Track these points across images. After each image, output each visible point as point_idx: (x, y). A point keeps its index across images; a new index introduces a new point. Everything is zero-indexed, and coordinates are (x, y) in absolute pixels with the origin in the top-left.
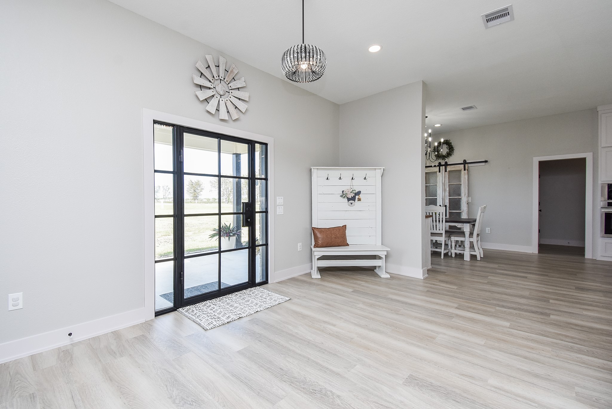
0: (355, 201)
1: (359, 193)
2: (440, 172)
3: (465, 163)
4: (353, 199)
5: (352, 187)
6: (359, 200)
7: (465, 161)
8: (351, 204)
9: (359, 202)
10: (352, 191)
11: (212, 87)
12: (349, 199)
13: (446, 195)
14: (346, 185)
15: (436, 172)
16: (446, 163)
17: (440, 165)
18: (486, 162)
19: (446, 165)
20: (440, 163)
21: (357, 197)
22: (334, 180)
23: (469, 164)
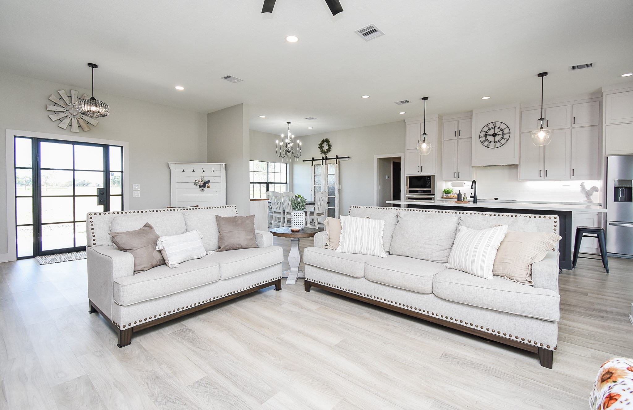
0: (205, 188)
1: (208, 182)
2: (322, 164)
3: (337, 157)
4: (204, 186)
5: (202, 177)
6: (209, 187)
7: (337, 156)
8: (202, 190)
9: (208, 188)
10: (203, 180)
11: (65, 111)
12: (200, 187)
13: (326, 184)
14: (198, 176)
15: (320, 164)
16: (326, 157)
17: (323, 159)
18: (348, 157)
19: (327, 158)
20: (323, 157)
21: (207, 185)
22: (189, 172)
23: (340, 159)
